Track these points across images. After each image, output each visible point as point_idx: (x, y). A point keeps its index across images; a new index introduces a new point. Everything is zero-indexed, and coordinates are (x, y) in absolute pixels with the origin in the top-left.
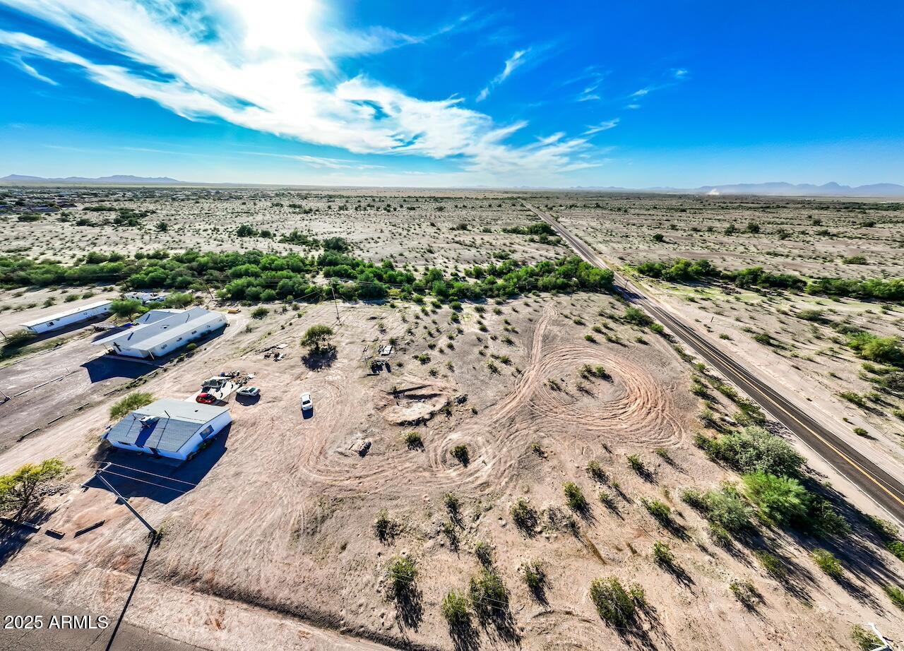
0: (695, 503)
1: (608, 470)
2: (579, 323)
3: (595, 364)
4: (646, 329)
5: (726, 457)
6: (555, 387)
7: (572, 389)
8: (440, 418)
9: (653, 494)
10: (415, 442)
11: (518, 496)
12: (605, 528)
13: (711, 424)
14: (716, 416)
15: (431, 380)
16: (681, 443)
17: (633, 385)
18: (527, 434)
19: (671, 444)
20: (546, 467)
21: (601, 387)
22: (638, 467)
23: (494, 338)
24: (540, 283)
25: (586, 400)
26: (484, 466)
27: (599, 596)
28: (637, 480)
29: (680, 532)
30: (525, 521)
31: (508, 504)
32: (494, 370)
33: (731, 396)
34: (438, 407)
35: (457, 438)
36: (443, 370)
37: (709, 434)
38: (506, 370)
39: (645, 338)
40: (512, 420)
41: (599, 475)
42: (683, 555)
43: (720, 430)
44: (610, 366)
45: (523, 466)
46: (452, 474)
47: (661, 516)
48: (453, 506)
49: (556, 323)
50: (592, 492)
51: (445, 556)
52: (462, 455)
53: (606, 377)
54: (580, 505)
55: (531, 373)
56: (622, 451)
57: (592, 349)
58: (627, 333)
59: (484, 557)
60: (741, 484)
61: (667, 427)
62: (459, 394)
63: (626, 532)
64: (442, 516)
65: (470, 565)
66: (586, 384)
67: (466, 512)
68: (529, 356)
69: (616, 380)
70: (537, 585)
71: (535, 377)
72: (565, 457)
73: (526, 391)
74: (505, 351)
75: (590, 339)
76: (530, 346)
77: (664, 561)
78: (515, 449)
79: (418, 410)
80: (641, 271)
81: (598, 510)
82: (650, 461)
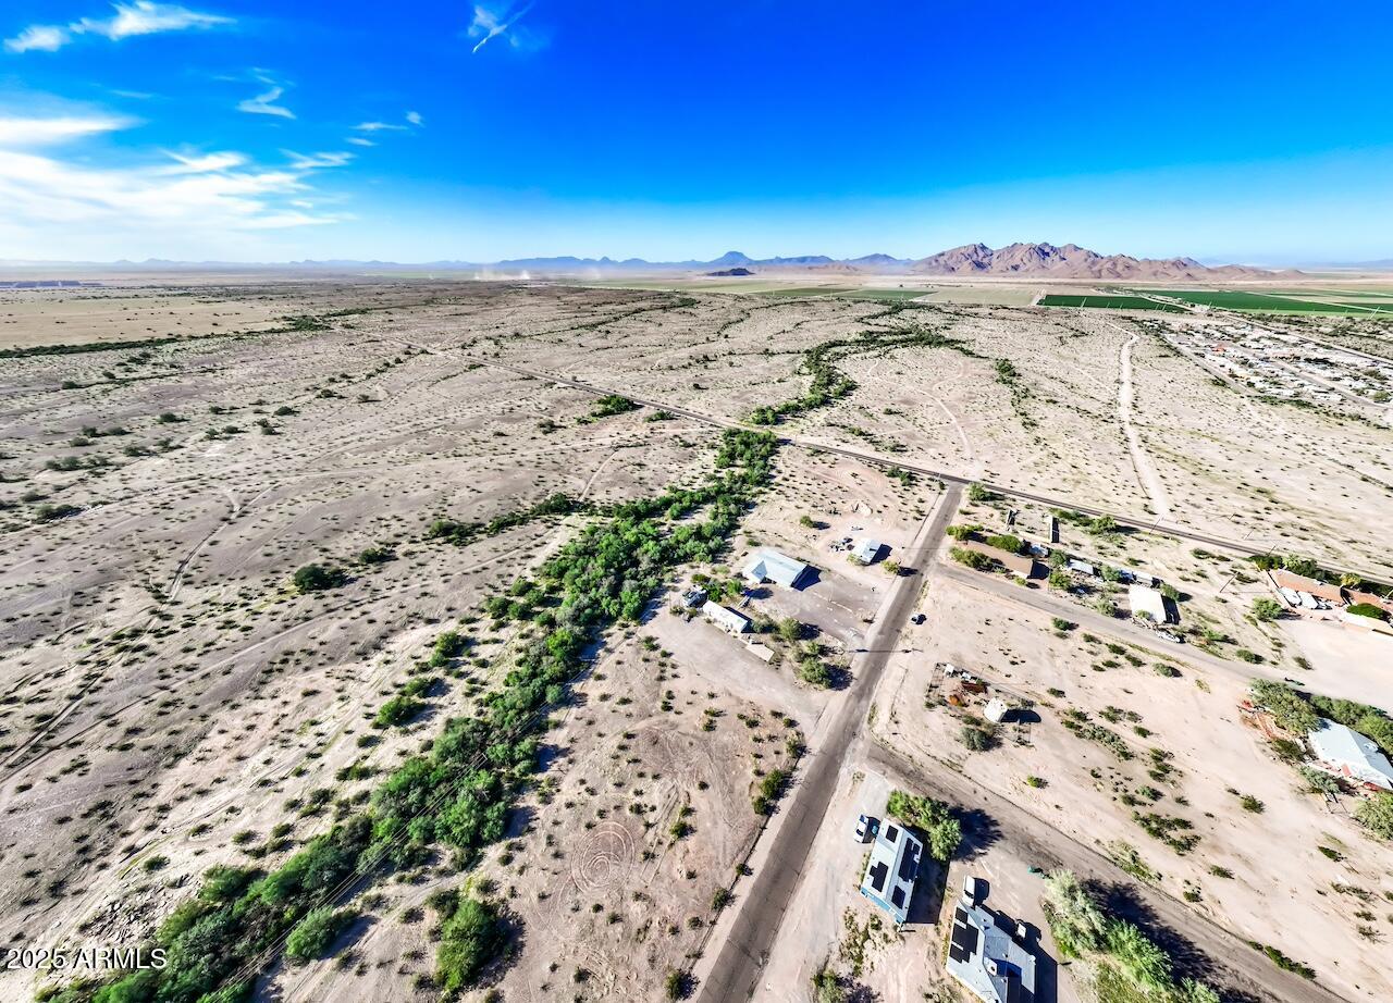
0: (903, 485)
1: (894, 490)
8: (870, 506)
15: (849, 504)
28: (897, 488)
32: (845, 491)
34: (865, 505)
35: (880, 506)
36: (843, 501)
40: (874, 496)
41: (895, 492)
52: (886, 506)
62: (859, 501)
65: (913, 512)
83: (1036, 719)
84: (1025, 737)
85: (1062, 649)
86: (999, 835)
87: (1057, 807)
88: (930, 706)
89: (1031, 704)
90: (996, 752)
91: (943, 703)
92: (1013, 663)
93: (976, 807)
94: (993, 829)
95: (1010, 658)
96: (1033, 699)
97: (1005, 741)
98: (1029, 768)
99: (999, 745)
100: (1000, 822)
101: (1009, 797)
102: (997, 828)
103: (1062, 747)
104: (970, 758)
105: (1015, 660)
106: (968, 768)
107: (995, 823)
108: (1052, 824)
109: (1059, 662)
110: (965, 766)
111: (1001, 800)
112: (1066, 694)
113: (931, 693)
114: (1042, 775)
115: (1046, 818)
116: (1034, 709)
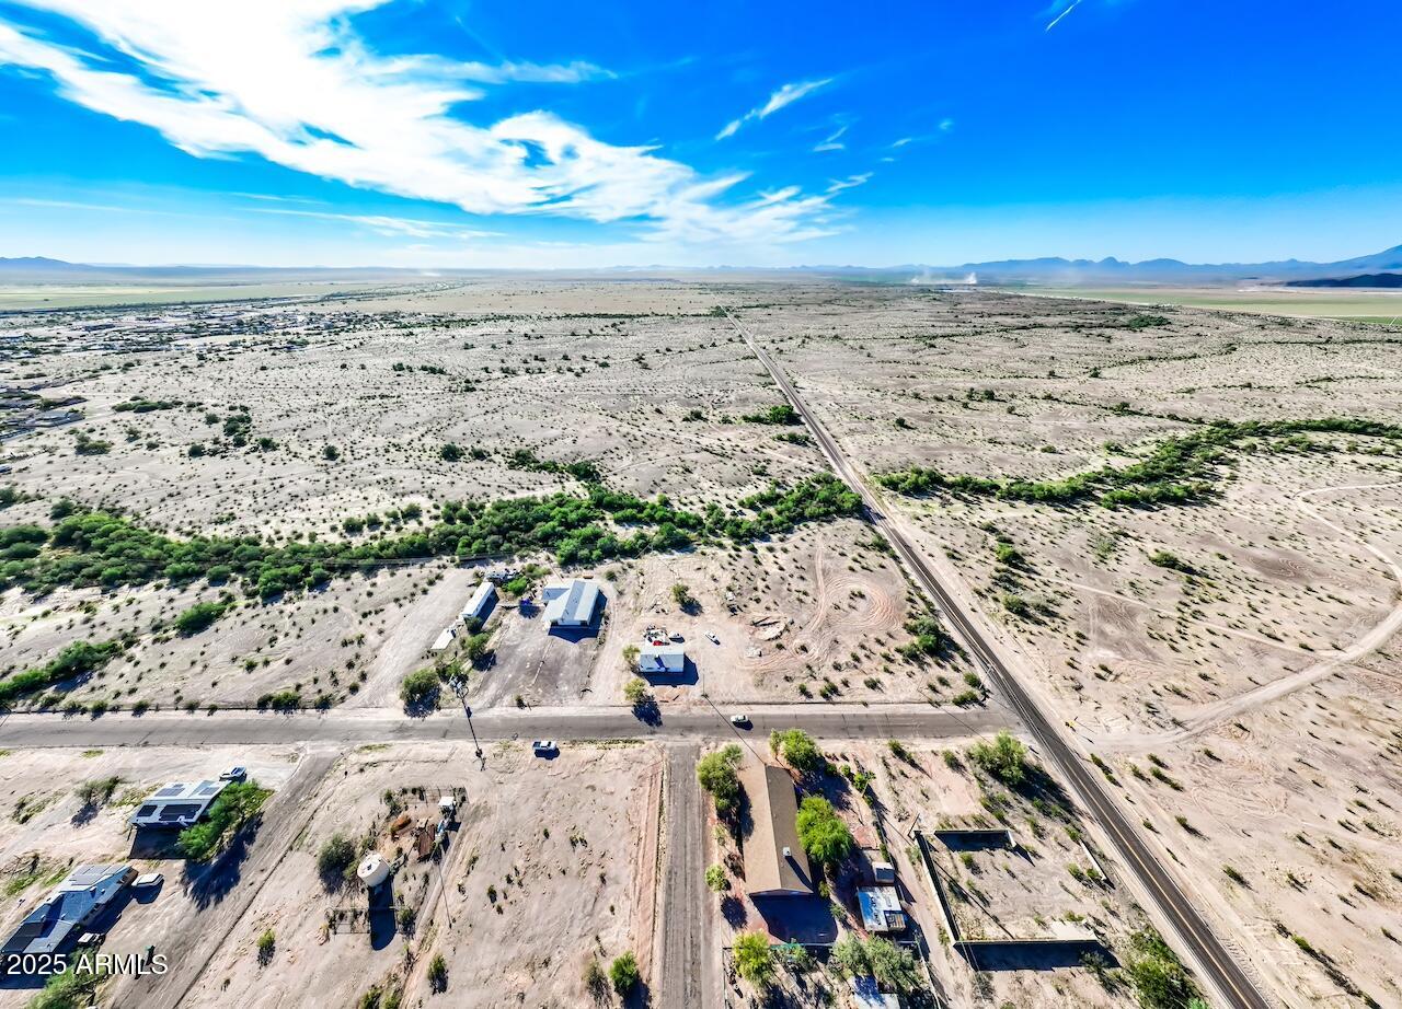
0: (898, 651)
1: (867, 645)
2: (842, 555)
3: (856, 588)
4: (885, 554)
5: (913, 631)
6: (837, 607)
7: (846, 607)
8: (786, 633)
9: (884, 650)
10: (780, 647)
11: (832, 661)
12: (866, 664)
13: (911, 616)
14: (914, 611)
15: (768, 614)
16: (897, 627)
17: (876, 599)
18: (829, 635)
19: (892, 630)
20: (841, 648)
21: (860, 603)
22: (878, 641)
23: (791, 576)
24: (807, 513)
25: (854, 612)
26: (815, 650)
27: (866, 683)
28: (879, 646)
29: (892, 661)
30: (837, 667)
31: (830, 663)
32: (801, 601)
33: (923, 599)
34: (782, 628)
35: (798, 642)
36: (772, 606)
37: (909, 621)
38: (809, 600)
39: (884, 562)
40: (820, 629)
41: (863, 647)
42: (892, 667)
43: (915, 618)
44: (865, 589)
45: (832, 649)
46: (803, 657)
47: (887, 657)
48: (809, 667)
49: (828, 556)
50: (861, 653)
51: (813, 682)
52: (804, 648)
53: (862, 596)
54: (857, 659)
55: (822, 599)
56: (872, 636)
57: (853, 577)
58: (872, 558)
59: (826, 680)
60: (916, 640)
61: (891, 621)
62: (789, 620)
63: (875, 664)
64: (807, 671)
65: (824, 683)
66: (853, 603)
67: (815, 669)
68: (817, 588)
69: (867, 597)
70: (846, 684)
71: (825, 603)
72: (849, 642)
73: (822, 612)
74: (802, 586)
75: (852, 569)
76: (816, 580)
77: (886, 670)
78: (826, 642)
79: (772, 632)
80: (884, 484)
81: (864, 659)
82: (883, 638)
83: (379, 940)
84: (344, 927)
85: (558, 987)
86: (203, 906)
87: (227, 982)
88: (389, 797)
89: (409, 929)
90: (318, 886)
91: (395, 810)
92: (492, 894)
93: (243, 876)
94: (213, 898)
95: (500, 886)
96: (419, 935)
97: (336, 897)
98: (290, 937)
99: (330, 890)
100: (220, 905)
101: (250, 912)
102: (212, 903)
103: (326, 988)
104: (311, 857)
105: (500, 897)
106: (295, 858)
107: (219, 899)
108: (204, 976)
109: (521, 979)
110: (298, 854)
111: (246, 903)
112: (439, 996)
113: (410, 794)
114: (280, 957)
115: (213, 965)
116: (398, 937)
